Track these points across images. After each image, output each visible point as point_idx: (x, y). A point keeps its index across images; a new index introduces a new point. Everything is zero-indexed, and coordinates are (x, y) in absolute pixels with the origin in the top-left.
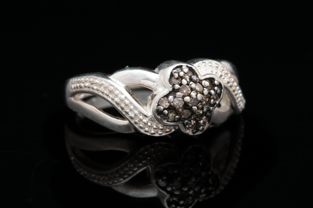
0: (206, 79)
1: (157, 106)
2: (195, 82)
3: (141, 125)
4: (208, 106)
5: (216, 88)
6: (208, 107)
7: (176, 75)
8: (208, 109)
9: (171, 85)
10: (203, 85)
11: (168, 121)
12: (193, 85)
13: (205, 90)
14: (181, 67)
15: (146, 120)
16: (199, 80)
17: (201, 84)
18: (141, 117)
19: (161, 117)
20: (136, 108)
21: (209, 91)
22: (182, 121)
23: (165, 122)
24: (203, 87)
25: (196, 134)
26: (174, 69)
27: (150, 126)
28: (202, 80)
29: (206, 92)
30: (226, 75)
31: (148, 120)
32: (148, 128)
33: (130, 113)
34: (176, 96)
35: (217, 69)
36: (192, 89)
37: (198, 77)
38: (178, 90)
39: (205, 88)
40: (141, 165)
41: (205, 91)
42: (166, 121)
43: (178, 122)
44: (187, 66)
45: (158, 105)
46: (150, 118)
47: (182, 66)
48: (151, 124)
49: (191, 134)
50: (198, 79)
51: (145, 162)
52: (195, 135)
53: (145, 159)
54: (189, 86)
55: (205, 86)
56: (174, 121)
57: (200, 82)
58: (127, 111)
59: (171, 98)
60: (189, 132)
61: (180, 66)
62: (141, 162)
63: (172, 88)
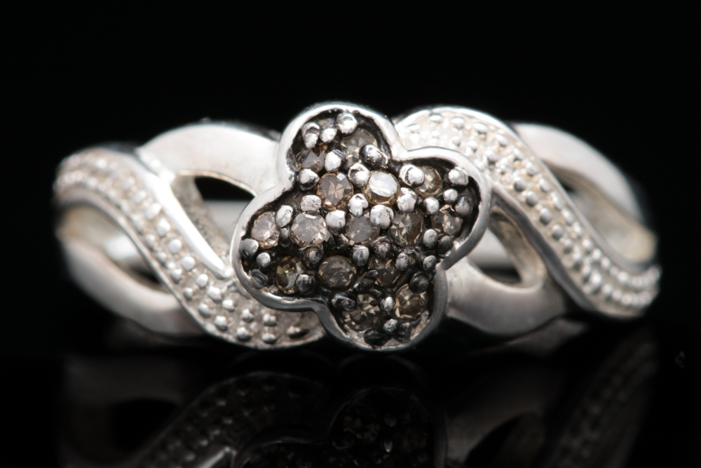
0: (418, 162)
1: (244, 238)
2: (373, 166)
3: (204, 307)
4: (417, 250)
5: (450, 194)
6: (413, 255)
7: (311, 140)
8: (413, 262)
9: (292, 169)
10: (401, 179)
11: (280, 293)
12: (362, 175)
13: (402, 194)
14: (334, 115)
15: (220, 288)
16: (391, 161)
17: (396, 175)
18: (203, 278)
19: (254, 275)
20: (187, 247)
21: (420, 201)
22: (324, 295)
23: (270, 295)
24: (402, 185)
25: (383, 348)
26: (312, 119)
27: (231, 311)
28: (401, 163)
29: (407, 199)
30: (517, 163)
31: (224, 289)
32: (227, 318)
33: (171, 265)
34: (302, 208)
35: (485, 139)
36: (357, 188)
37: (390, 152)
38: (311, 188)
39: (404, 190)
40: (204, 443)
41: (403, 197)
42: (275, 294)
43: (312, 297)
44: (357, 115)
45: (248, 235)
46: (230, 283)
47: (339, 111)
48: (235, 305)
49: (362, 344)
50: (387, 157)
51: (217, 432)
52: (379, 349)
53: (218, 423)
54: (347, 178)
55: (406, 182)
56: (297, 294)
57: (393, 168)
58: (163, 255)
59: (285, 212)
60: (358, 339)
61: (333, 111)
62: (204, 434)
63: (293, 178)
